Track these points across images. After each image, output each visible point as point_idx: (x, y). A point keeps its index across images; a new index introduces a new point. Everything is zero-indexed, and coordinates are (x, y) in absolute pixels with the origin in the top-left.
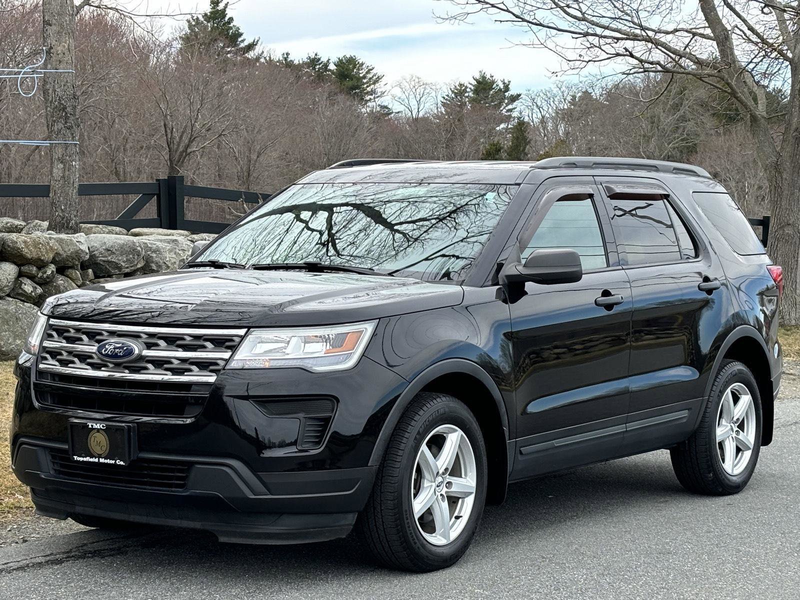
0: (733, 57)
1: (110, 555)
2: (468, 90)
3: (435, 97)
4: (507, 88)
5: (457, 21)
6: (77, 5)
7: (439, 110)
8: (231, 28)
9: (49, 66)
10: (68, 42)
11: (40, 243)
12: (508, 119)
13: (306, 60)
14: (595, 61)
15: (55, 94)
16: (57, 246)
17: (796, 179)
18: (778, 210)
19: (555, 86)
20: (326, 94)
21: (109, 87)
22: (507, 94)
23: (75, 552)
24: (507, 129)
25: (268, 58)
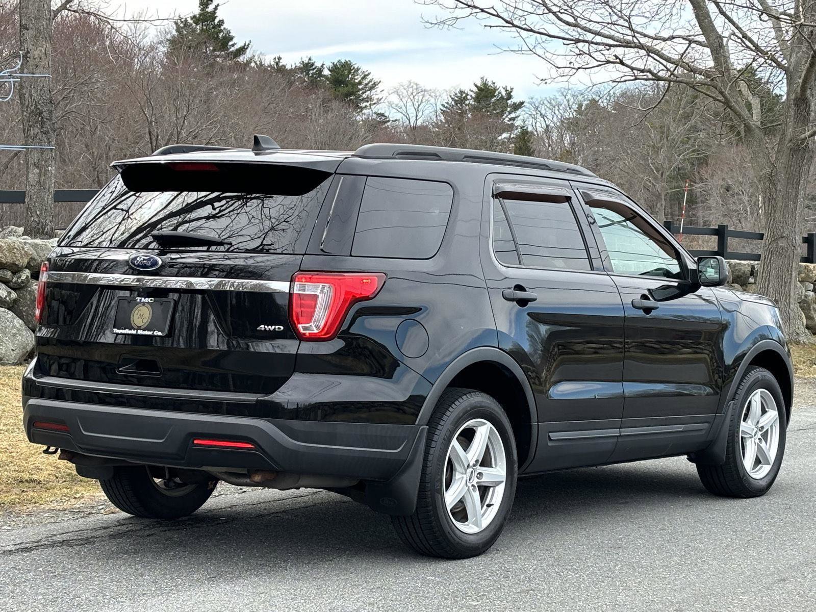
0: (728, 65)
1: (78, 545)
2: (469, 97)
3: (434, 105)
4: (509, 96)
5: (446, 26)
6: (55, 9)
7: (439, 118)
8: (221, 31)
9: (26, 70)
10: (45, 46)
11: (15, 248)
12: (511, 128)
13: (298, 65)
14: (585, 69)
15: (31, 98)
16: (31, 251)
17: (790, 191)
18: (772, 222)
19: (560, 93)
20: (319, 101)
21: (92, 93)
22: (509, 102)
23: (44, 541)
24: (509, 138)
25: (258, 63)
